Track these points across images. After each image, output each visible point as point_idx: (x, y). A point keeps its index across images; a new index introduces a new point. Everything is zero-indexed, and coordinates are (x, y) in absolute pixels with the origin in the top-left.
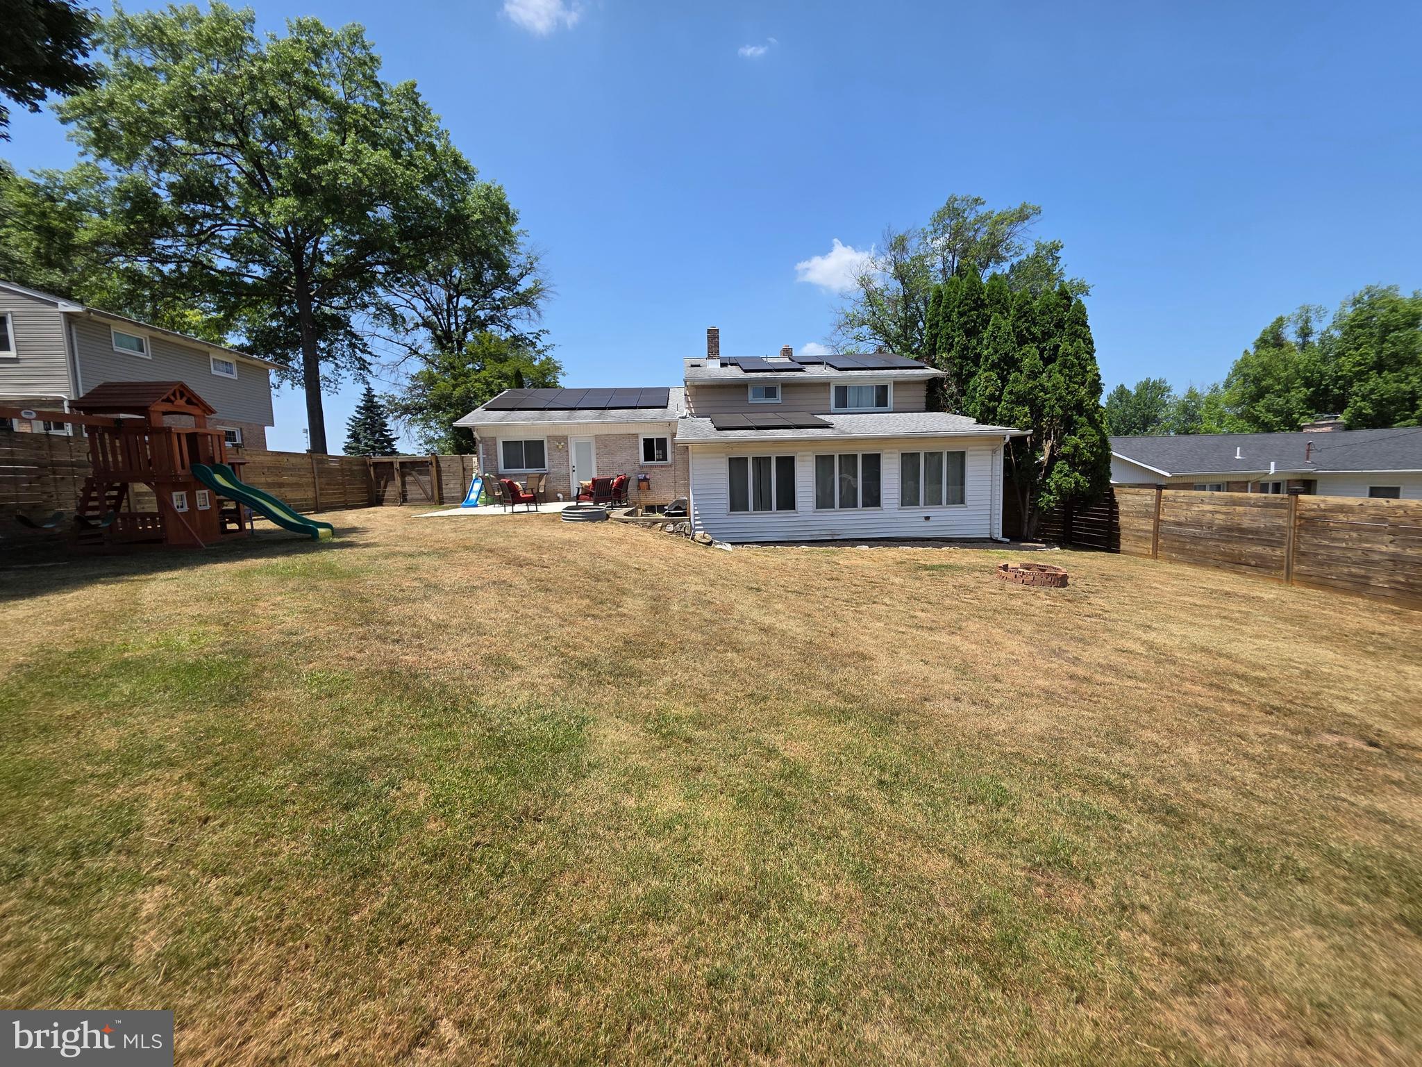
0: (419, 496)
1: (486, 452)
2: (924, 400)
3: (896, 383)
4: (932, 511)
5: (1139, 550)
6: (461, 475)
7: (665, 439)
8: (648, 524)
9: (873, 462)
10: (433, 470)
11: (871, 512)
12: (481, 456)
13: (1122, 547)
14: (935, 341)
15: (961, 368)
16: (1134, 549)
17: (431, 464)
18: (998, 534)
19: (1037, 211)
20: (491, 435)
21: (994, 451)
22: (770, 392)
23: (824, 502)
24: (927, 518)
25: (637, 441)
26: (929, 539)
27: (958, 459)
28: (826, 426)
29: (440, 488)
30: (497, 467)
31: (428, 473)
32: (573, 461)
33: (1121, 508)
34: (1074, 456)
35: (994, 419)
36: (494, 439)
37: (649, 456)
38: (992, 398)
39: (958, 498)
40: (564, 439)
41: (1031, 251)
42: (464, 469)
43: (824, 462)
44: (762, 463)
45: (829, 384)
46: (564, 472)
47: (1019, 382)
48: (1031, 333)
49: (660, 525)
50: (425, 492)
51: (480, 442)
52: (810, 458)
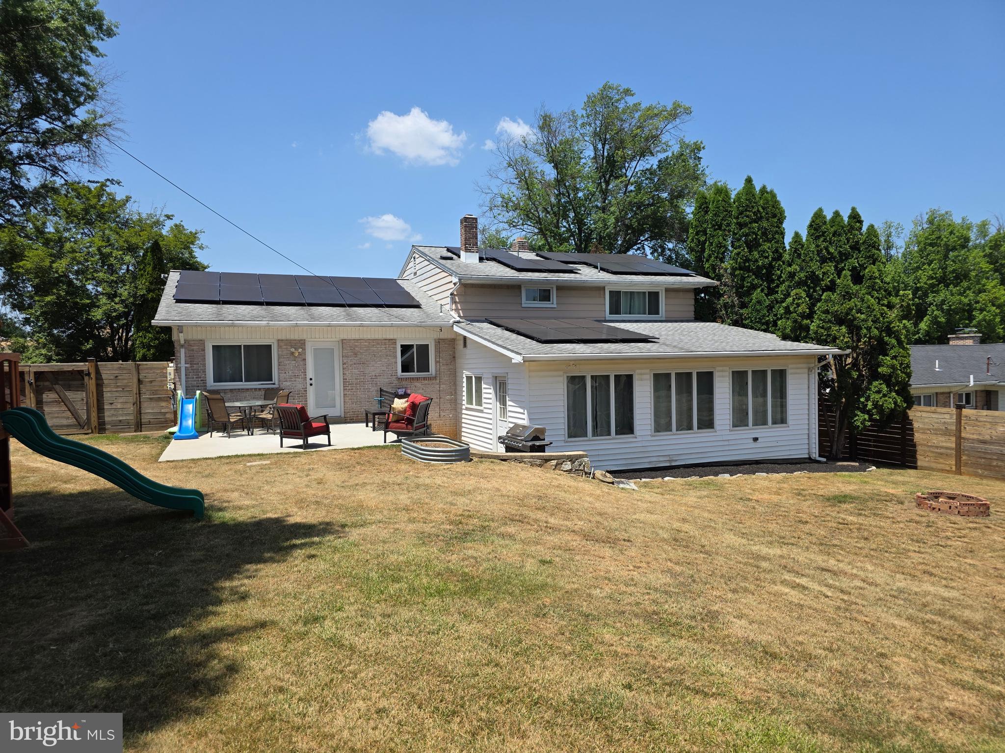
0: (65, 422)
1: (190, 360)
2: (692, 308)
3: (668, 290)
4: (760, 432)
5: (940, 466)
6: (135, 390)
7: (426, 347)
8: (538, 462)
9: (707, 380)
10: (91, 383)
11: (706, 434)
12: (183, 365)
13: (919, 463)
14: (703, 250)
15: (743, 279)
16: (934, 465)
17: (89, 374)
18: (815, 455)
19: (688, 111)
20: (200, 337)
21: (810, 370)
22: (545, 295)
23: (662, 425)
24: (756, 439)
25: (395, 348)
26: (757, 462)
27: (780, 376)
28: (645, 340)
29: (100, 409)
30: (204, 381)
31: (82, 387)
32: (310, 373)
33: (916, 425)
34: (890, 376)
35: (806, 337)
36: (202, 342)
37: (406, 367)
38: (803, 316)
39: (781, 419)
40: (301, 344)
41: (676, 149)
42: (140, 382)
43: (661, 381)
44: (601, 381)
45: (604, 288)
46: (300, 386)
47: (832, 302)
48: (829, 253)
49: (554, 462)
50: (75, 415)
51: (182, 346)
52: (648, 377)
